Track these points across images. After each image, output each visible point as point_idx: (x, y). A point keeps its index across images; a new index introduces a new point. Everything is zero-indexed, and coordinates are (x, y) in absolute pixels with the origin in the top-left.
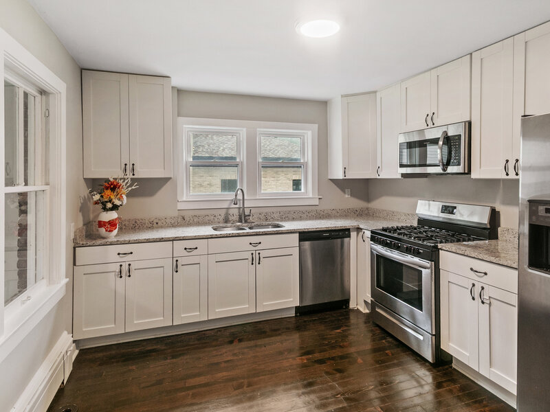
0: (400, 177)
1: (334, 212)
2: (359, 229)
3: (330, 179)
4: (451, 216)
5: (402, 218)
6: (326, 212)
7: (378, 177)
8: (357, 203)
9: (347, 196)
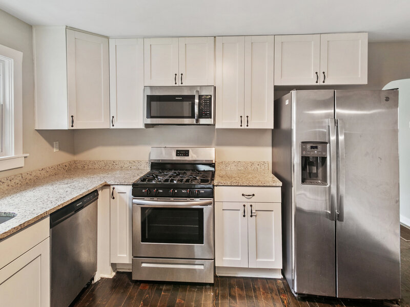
0: (142, 126)
1: (43, 172)
2: (106, 186)
3: (38, 131)
4: (186, 158)
5: (126, 166)
6: (34, 174)
7: (112, 127)
8: (65, 158)
9: (55, 150)
